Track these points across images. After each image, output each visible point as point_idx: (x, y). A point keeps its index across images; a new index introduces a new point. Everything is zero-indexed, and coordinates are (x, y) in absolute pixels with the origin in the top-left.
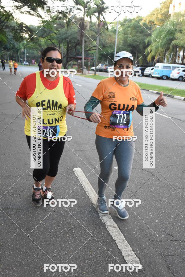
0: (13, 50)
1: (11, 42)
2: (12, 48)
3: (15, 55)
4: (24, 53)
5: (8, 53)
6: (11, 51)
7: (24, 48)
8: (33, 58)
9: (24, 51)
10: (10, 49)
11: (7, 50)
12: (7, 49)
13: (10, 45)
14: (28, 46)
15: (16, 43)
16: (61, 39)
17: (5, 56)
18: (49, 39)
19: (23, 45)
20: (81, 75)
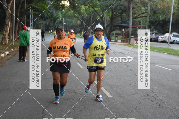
0: (50, 19)
1: (50, 11)
2: (50, 17)
3: (51, 24)
4: (61, 22)
5: (45, 22)
6: (47, 20)
7: (63, 17)
8: (71, 27)
9: (62, 19)
10: (47, 18)
11: (43, 19)
12: (45, 18)
13: (48, 14)
14: (68, 15)
15: (54, 12)
16: (105, 6)
17: (41, 25)
18: (92, 7)
19: (62, 14)
20: (128, 45)
